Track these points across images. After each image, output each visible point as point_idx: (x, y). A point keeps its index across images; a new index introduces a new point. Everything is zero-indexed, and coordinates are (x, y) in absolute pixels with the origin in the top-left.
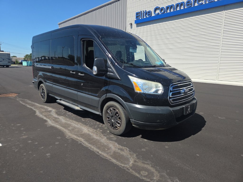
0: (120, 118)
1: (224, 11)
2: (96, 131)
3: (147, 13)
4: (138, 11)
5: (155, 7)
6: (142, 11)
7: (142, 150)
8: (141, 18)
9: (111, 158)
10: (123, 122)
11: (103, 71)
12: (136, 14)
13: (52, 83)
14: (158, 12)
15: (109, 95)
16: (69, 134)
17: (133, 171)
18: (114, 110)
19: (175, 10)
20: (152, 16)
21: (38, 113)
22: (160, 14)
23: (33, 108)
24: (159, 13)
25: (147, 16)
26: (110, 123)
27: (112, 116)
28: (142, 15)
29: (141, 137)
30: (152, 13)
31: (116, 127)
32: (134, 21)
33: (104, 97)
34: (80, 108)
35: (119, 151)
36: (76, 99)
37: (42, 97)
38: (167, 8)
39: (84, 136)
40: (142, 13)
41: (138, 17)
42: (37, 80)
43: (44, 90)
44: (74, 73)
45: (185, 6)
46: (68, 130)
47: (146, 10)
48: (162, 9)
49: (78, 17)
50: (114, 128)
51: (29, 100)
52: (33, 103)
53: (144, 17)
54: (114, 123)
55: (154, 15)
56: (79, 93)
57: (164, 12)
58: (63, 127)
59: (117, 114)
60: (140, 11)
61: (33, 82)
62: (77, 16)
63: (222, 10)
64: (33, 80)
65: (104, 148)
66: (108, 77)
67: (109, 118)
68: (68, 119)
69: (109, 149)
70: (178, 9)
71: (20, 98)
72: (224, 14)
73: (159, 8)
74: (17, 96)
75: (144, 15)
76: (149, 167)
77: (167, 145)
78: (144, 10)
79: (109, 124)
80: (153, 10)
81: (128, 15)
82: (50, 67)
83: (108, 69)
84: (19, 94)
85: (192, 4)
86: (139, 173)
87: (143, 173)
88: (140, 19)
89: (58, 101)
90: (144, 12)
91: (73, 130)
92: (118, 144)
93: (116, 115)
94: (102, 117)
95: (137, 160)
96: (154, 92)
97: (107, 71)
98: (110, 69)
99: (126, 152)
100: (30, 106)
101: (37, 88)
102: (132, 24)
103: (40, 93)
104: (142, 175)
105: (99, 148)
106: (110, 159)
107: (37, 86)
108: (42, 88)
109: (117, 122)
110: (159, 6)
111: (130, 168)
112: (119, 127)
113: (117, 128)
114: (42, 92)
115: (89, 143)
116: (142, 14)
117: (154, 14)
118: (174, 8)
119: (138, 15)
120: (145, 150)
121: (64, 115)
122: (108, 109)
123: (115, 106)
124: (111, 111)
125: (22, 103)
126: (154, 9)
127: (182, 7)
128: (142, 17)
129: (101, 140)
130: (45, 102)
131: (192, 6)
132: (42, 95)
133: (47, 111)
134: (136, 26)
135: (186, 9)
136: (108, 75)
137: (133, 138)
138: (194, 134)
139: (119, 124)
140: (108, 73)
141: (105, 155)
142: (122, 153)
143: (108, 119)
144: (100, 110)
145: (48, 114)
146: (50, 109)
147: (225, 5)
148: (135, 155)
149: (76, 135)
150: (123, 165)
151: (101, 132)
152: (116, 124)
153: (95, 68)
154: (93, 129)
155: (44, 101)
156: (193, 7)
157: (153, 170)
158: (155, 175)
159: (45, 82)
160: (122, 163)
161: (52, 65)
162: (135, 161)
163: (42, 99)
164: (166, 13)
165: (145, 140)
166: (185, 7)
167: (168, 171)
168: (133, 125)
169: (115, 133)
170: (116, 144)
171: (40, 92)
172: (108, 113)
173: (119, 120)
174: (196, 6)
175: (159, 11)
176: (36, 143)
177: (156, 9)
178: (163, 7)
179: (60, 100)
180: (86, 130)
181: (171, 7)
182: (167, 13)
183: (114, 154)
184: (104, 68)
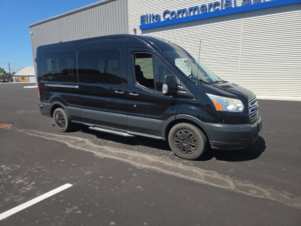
0: (195, 141)
1: (242, 18)
2: (163, 158)
3: (154, 17)
4: (142, 15)
5: (164, 11)
6: (148, 14)
7: (230, 171)
8: (147, 22)
9: (209, 183)
10: (200, 144)
11: (173, 90)
12: (140, 17)
13: (81, 106)
14: (167, 16)
15: (180, 116)
16: (137, 165)
17: (242, 192)
18: (187, 132)
19: (188, 15)
20: (161, 20)
22: (170, 19)
23: (55, 140)
24: (170, 17)
25: (154, 20)
26: (180, 147)
27: (183, 140)
28: (148, 19)
29: (216, 159)
30: (161, 17)
31: (190, 151)
32: (139, 26)
33: (172, 119)
34: (129, 134)
35: (208, 175)
36: (125, 124)
37: (59, 125)
38: (179, 12)
39: (153, 164)
40: (148, 16)
41: (143, 21)
42: (49, 104)
43: (62, 116)
44: (122, 93)
45: (199, 11)
46: (130, 160)
47: (153, 13)
48: (173, 13)
50: (187, 152)
51: (38, 130)
52: (47, 133)
53: (151, 22)
54: (186, 147)
55: (163, 20)
56: (129, 117)
57: (176, 17)
58: (121, 157)
59: (191, 137)
60: (146, 15)
61: (42, 107)
63: (240, 18)
64: (41, 104)
65: (190, 173)
66: (178, 95)
67: (177, 142)
68: (116, 149)
69: (196, 174)
70: (192, 14)
72: (243, 22)
73: (169, 12)
74: (12, 126)
75: (151, 19)
76: (251, 185)
77: (249, 163)
78: (150, 14)
79: (179, 149)
80: (162, 14)
81: (130, 19)
82: (77, 87)
83: (179, 87)
84: (13, 123)
85: (208, 10)
86: (249, 193)
87: (251, 191)
88: (147, 24)
89: (90, 128)
90: (150, 16)
91: (135, 159)
92: (200, 168)
93: (190, 138)
94: (166, 142)
95: (235, 181)
96: (236, 110)
97: (178, 89)
98: (181, 87)
99: (216, 175)
100: (47, 137)
101: (50, 114)
102: (136, 30)
103: (55, 120)
104: (254, 194)
105: (185, 174)
106: (209, 184)
107: (50, 112)
108: (60, 114)
109: (191, 145)
110: (169, 10)
111: (236, 189)
112: (193, 151)
113: (190, 152)
114: (59, 119)
115: (170, 171)
116: (148, 18)
117: (163, 18)
118: (187, 13)
119: (143, 18)
120: (233, 171)
122: (176, 132)
123: (189, 128)
124: (181, 133)
125: (34, 135)
126: (163, 12)
127: (196, 12)
128: (149, 21)
129: (178, 167)
130: (66, 132)
131: (208, 11)
132: (58, 123)
133: (78, 142)
134: (141, 32)
135: (200, 14)
136: (179, 94)
137: (210, 161)
139: (193, 147)
140: (179, 92)
141: (198, 180)
142: (213, 176)
143: (176, 143)
145: (83, 145)
146: (80, 139)
147: (243, 12)
148: (228, 177)
149: (145, 164)
150: (227, 188)
151: (169, 158)
152: (190, 148)
153: (165, 86)
154: (158, 157)
155: (63, 130)
156: (208, 13)
157: (259, 188)
158: (264, 191)
159: (66, 105)
160: (222, 185)
161: (80, 84)
162: (234, 183)
163: (59, 128)
164: (177, 18)
165: (224, 162)
166: (199, 12)
167: (272, 187)
168: (211, 147)
169: (188, 158)
170: (198, 168)
171: (55, 118)
172: (177, 136)
173: (195, 143)
174: (212, 12)
175: (170, 16)
176: (111, 178)
177: (165, 13)
178: (174, 11)
179: (94, 127)
180: (150, 158)
181: (184, 11)
182: (179, 18)
183: (207, 178)
184: (174, 86)
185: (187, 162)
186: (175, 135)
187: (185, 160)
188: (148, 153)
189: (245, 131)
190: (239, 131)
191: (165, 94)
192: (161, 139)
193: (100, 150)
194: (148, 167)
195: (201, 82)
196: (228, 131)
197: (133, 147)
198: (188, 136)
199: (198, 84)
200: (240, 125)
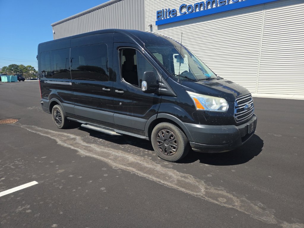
0: (175, 142)
1: (264, 10)
2: (144, 159)
3: (171, 12)
4: (159, 10)
5: (181, 5)
6: (164, 9)
7: (208, 175)
8: (163, 18)
9: (178, 187)
10: (180, 146)
11: (153, 87)
12: (156, 13)
13: (74, 103)
14: (184, 10)
15: (161, 115)
16: (114, 165)
17: (210, 199)
18: (168, 132)
19: (205, 9)
20: (178, 15)
21: (59, 142)
22: (187, 13)
23: (49, 136)
24: (186, 12)
25: (171, 15)
26: (162, 148)
27: (165, 140)
28: (164, 15)
29: (200, 162)
30: (177, 12)
31: (171, 152)
32: (155, 22)
33: (153, 118)
34: (117, 133)
35: (183, 179)
36: (111, 122)
37: (57, 122)
38: (196, 6)
39: (131, 164)
40: (164, 12)
41: (159, 17)
42: (48, 101)
43: (59, 112)
44: (109, 90)
45: (217, 3)
46: (110, 159)
47: (169, 8)
48: (189, 7)
49: (79, 17)
50: (168, 154)
51: (38, 127)
52: (45, 129)
53: (167, 17)
54: (167, 148)
55: (180, 15)
56: (116, 115)
57: (193, 11)
58: (102, 156)
59: (172, 137)
60: (162, 10)
61: (42, 104)
62: (77, 14)
63: (261, 10)
64: (42, 101)
65: (164, 176)
66: (160, 93)
67: (159, 142)
68: (102, 147)
69: (170, 177)
70: (209, 7)
71: (25, 124)
72: (264, 14)
73: (186, 6)
74: (17, 122)
75: (167, 14)
76: (225, 193)
77: (233, 169)
78: (167, 9)
79: (161, 150)
80: (179, 9)
81: (147, 14)
82: (70, 84)
83: (160, 85)
84: (19, 119)
85: (226, 2)
86: (218, 201)
87: (220, 199)
88: (163, 20)
89: (83, 125)
90: (167, 11)
91: (115, 159)
92: (177, 171)
93: (171, 139)
94: (150, 142)
95: (208, 187)
96: (218, 110)
97: (159, 86)
98: (162, 84)
99: (191, 180)
100: (44, 133)
101: (49, 110)
102: (152, 26)
103: (54, 117)
104: (221, 202)
105: (157, 177)
106: (178, 189)
107: (49, 108)
108: (57, 111)
109: (172, 146)
110: (185, 4)
111: (204, 196)
112: (174, 153)
113: (171, 154)
114: (57, 116)
115: (145, 173)
116: (164, 13)
117: (179, 13)
118: (205, 6)
119: (159, 14)
120: (211, 176)
121: (95, 142)
122: (158, 132)
123: (170, 128)
124: (163, 133)
125: (32, 131)
126: (179, 7)
127: (214, 5)
128: (165, 17)
129: (155, 168)
130: (62, 128)
131: (226, 4)
132: (56, 120)
133: (69, 139)
134: (157, 28)
135: (219, 7)
136: (160, 91)
137: (192, 164)
138: (256, 155)
139: (174, 148)
140: (160, 89)
141: (170, 184)
142: (187, 181)
143: (158, 144)
144: (147, 134)
145: (72, 142)
146: (72, 136)
147: (264, 4)
148: (203, 182)
149: (123, 164)
150: (195, 194)
151: (151, 159)
152: (171, 149)
153: (144, 83)
154: (140, 157)
155: (60, 126)
156: (227, 5)
157: (230, 196)
158: (235, 200)
159: (62, 102)
160: (192, 191)
161: (73, 81)
162: (206, 189)
163: (57, 124)
164: (194, 12)
165: (206, 165)
166: (217, 5)
167: (247, 195)
168: (193, 149)
169: (170, 160)
170: (175, 171)
171: (54, 115)
172: (159, 137)
173: (175, 144)
174: (231, 4)
175: (186, 10)
176: (80, 177)
177: (182, 7)
178: (191, 5)
179: (86, 124)
180: (131, 158)
181: (201, 4)
182: (196, 13)
183: (179, 183)
184: (155, 83)
185: (168, 163)
186: (157, 135)
187: (166, 162)
188: (132, 153)
189: (227, 132)
190: (220, 133)
191: (145, 92)
192: (146, 139)
193: (86, 148)
194: (123, 167)
195: (186, 79)
196: (209, 132)
197: (121, 146)
198: (169, 137)
199: (179, 81)
200: (223, 126)
